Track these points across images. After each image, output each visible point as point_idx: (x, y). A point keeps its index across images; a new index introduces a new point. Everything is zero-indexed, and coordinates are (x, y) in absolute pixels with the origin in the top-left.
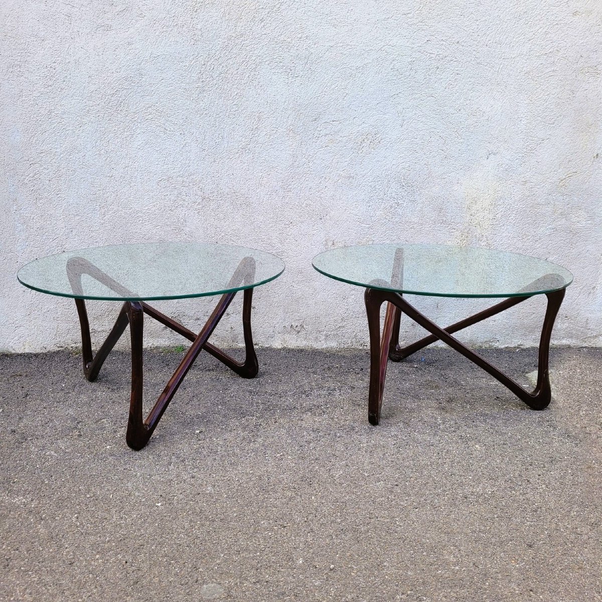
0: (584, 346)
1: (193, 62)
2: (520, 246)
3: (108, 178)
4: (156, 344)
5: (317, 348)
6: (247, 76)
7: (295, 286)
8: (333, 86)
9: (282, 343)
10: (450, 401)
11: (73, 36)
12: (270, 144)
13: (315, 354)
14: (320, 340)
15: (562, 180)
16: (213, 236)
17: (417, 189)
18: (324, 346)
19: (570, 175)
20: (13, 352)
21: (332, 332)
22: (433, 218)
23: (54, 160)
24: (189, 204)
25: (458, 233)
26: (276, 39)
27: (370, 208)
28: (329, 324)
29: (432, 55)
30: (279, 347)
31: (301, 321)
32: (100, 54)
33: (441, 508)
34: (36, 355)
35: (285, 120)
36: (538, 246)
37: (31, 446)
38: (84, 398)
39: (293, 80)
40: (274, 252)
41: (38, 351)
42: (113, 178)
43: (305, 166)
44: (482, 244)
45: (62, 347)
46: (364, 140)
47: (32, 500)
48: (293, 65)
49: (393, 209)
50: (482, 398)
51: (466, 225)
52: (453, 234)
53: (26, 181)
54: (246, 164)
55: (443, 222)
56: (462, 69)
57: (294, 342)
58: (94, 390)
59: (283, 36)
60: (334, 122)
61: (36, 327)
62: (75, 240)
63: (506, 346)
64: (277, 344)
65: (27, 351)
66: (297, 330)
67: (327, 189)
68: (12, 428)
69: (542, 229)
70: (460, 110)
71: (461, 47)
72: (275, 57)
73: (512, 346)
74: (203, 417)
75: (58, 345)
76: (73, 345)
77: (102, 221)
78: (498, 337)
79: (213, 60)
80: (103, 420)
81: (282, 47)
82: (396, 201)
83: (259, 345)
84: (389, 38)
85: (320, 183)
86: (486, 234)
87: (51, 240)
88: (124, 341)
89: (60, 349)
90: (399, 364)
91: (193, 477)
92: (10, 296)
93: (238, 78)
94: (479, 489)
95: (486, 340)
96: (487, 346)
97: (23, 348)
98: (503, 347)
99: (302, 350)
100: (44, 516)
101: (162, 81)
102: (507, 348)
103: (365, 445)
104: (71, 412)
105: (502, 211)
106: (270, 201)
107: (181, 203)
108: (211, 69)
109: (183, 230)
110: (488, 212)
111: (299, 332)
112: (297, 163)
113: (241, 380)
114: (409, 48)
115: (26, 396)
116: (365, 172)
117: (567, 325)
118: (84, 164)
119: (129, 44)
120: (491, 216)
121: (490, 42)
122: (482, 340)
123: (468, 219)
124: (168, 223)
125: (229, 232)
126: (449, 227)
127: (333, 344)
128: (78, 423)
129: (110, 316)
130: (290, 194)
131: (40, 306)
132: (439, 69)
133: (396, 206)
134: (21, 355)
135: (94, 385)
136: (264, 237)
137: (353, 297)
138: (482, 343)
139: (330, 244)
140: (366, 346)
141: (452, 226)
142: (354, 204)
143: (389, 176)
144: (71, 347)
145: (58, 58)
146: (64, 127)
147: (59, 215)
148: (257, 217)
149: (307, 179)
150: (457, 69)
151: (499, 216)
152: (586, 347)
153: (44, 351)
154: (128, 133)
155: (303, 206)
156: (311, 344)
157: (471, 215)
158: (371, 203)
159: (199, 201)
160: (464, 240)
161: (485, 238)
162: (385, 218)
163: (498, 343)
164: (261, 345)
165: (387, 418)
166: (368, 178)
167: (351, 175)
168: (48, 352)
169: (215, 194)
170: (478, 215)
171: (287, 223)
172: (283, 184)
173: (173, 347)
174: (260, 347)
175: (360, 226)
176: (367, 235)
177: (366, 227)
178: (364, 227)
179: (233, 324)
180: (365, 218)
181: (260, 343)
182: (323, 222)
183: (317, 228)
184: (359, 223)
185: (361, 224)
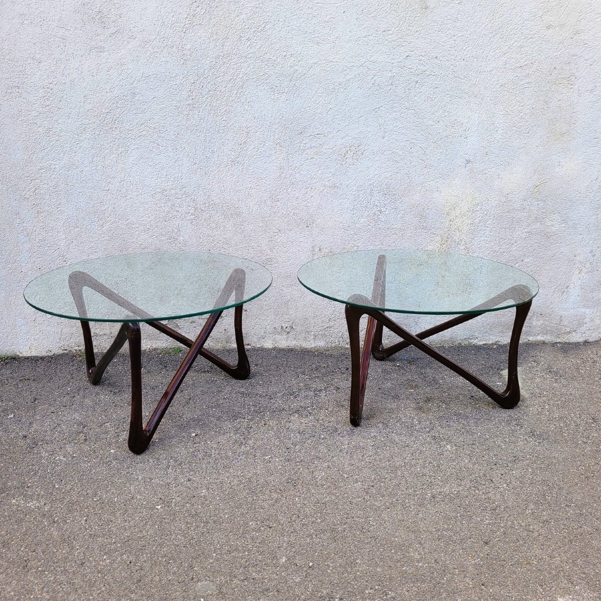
0: (558, 341)
1: (183, 81)
2: (497, 249)
3: (105, 192)
4: (154, 346)
5: (306, 347)
6: (235, 93)
7: (284, 289)
8: (317, 102)
9: (273, 343)
10: (428, 400)
11: (67, 58)
12: (258, 157)
13: (304, 353)
14: (309, 340)
15: (537, 187)
16: (206, 244)
17: (399, 198)
18: (313, 346)
19: (544, 182)
20: (21, 355)
21: (320, 332)
22: (414, 225)
23: (53, 176)
24: (182, 214)
25: (439, 238)
26: (261, 57)
27: (354, 215)
28: (317, 325)
29: (412, 70)
30: (270, 347)
31: (291, 322)
32: (94, 74)
33: (411, 508)
34: (42, 358)
35: (272, 134)
36: (514, 249)
37: (42, 451)
38: (88, 402)
39: (278, 97)
40: (264, 258)
41: (44, 354)
42: (110, 191)
43: (292, 177)
44: (461, 248)
45: (66, 350)
46: (347, 152)
47: (45, 504)
48: (278, 82)
49: (376, 216)
50: (457, 398)
51: (446, 230)
52: (433, 238)
53: (27, 196)
54: (236, 177)
55: (424, 228)
56: (440, 83)
57: (284, 342)
58: (98, 394)
59: (268, 54)
60: (319, 135)
61: (41, 332)
62: (75, 250)
63: (484, 343)
64: (268, 345)
65: (34, 354)
66: (287, 330)
67: (313, 198)
68: (24, 433)
69: (518, 233)
70: (439, 122)
71: (439, 62)
72: (261, 74)
73: (490, 342)
74: (199, 420)
75: (62, 348)
76: (76, 348)
77: (101, 232)
78: (476, 334)
79: (201, 79)
80: (106, 424)
81: (268, 65)
82: (379, 209)
84: (371, 54)
85: (307, 193)
86: (465, 238)
87: (53, 251)
89: (64, 352)
90: (383, 362)
91: (189, 480)
93: (227, 95)
94: (446, 489)
95: (465, 337)
96: (466, 343)
97: (29, 352)
98: (481, 343)
99: (292, 350)
100: (56, 519)
101: (154, 99)
102: (485, 344)
103: (346, 447)
104: (76, 416)
105: (479, 217)
106: (259, 211)
107: (174, 214)
108: (201, 87)
109: (177, 239)
110: (466, 217)
111: (288, 333)
112: (284, 174)
113: (234, 381)
114: (389, 64)
115: (35, 401)
116: (348, 182)
117: (542, 322)
118: (82, 179)
119: (122, 65)
120: (470, 221)
121: (467, 56)
122: (462, 338)
123: (447, 224)
124: (163, 233)
125: (220, 241)
126: (430, 233)
127: (321, 344)
128: (84, 427)
130: (278, 203)
132: (418, 84)
133: (379, 214)
134: (28, 358)
135: (97, 389)
136: (254, 244)
138: (461, 340)
139: (317, 250)
141: (432, 231)
142: (339, 212)
143: (372, 186)
144: (75, 350)
145: (54, 80)
146: (62, 144)
147: (60, 227)
148: (247, 226)
149: (294, 189)
150: (436, 83)
152: (560, 343)
153: (50, 354)
154: (123, 149)
155: (291, 214)
156: (300, 343)
157: (450, 221)
158: (355, 211)
159: (192, 211)
160: (444, 244)
161: (463, 242)
162: (369, 225)
163: (477, 340)
164: (254, 345)
165: (368, 419)
166: (352, 188)
167: (336, 185)
168: (54, 355)
169: (207, 205)
170: (457, 220)
171: (276, 231)
172: (271, 195)
173: (171, 348)
174: (253, 347)
175: (345, 233)
176: (352, 241)
177: (351, 233)
178: (349, 234)
179: (227, 326)
180: (349, 225)
181: (252, 343)
182: (309, 229)
183: (304, 235)
184: (344, 230)
185: (346, 230)
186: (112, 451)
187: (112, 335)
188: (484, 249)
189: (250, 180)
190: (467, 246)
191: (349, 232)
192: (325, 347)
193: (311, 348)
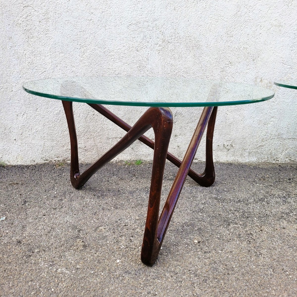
3: (88, 21)
5: (242, 162)
7: (229, 114)
9: (216, 158)
13: (242, 167)
14: (244, 156)
16: (169, 72)
18: (247, 161)
20: (8, 164)
21: (254, 150)
23: (44, 4)
24: (151, 45)
27: (292, 52)
28: (252, 144)
31: (231, 141)
34: (28, 167)
37: (40, 260)
38: (76, 204)
41: (28, 163)
42: (92, 21)
43: (246, 15)
45: (47, 160)
53: (20, 22)
54: (200, 13)
57: (224, 158)
58: (83, 198)
61: (27, 144)
62: (59, 73)
65: (19, 163)
66: (228, 148)
67: (261, 35)
68: (17, 238)
75: (44, 159)
77: (82, 59)
80: (101, 228)
83: (198, 159)
85: (256, 30)
87: (40, 73)
88: (96, 156)
89: (46, 162)
92: (6, 119)
97: (16, 161)
99: (231, 164)
104: (68, 218)
106: (216, 44)
107: (145, 44)
109: (145, 67)
111: (229, 150)
112: (240, 13)
115: (25, 203)
116: (291, 22)
118: (68, 8)
124: (135, 61)
125: (181, 70)
127: (253, 159)
128: (79, 231)
129: (85, 136)
130: (232, 39)
131: (30, 128)
134: (15, 166)
135: (81, 193)
136: (208, 74)
137: (272, 123)
139: (259, 80)
140: (278, 160)
142: (280, 48)
144: (55, 160)
147: (47, 52)
148: (205, 58)
149: (247, 26)
153: (34, 164)
155: (241, 49)
156: (237, 159)
158: (294, 47)
159: (160, 43)
164: (200, 159)
166: (294, 27)
167: (281, 24)
168: (37, 164)
169: (173, 37)
171: (227, 63)
172: (227, 30)
173: (134, 161)
174: (199, 161)
175: (283, 67)
176: (288, 74)
177: (288, 67)
178: (286, 68)
179: (180, 143)
180: (287, 60)
181: (199, 158)
182: (255, 63)
183: (250, 68)
184: (282, 64)
185: (284, 65)
186: (118, 261)
187: (85, 149)
189: (211, 16)
191: (287, 66)
192: (257, 162)
193: (246, 163)
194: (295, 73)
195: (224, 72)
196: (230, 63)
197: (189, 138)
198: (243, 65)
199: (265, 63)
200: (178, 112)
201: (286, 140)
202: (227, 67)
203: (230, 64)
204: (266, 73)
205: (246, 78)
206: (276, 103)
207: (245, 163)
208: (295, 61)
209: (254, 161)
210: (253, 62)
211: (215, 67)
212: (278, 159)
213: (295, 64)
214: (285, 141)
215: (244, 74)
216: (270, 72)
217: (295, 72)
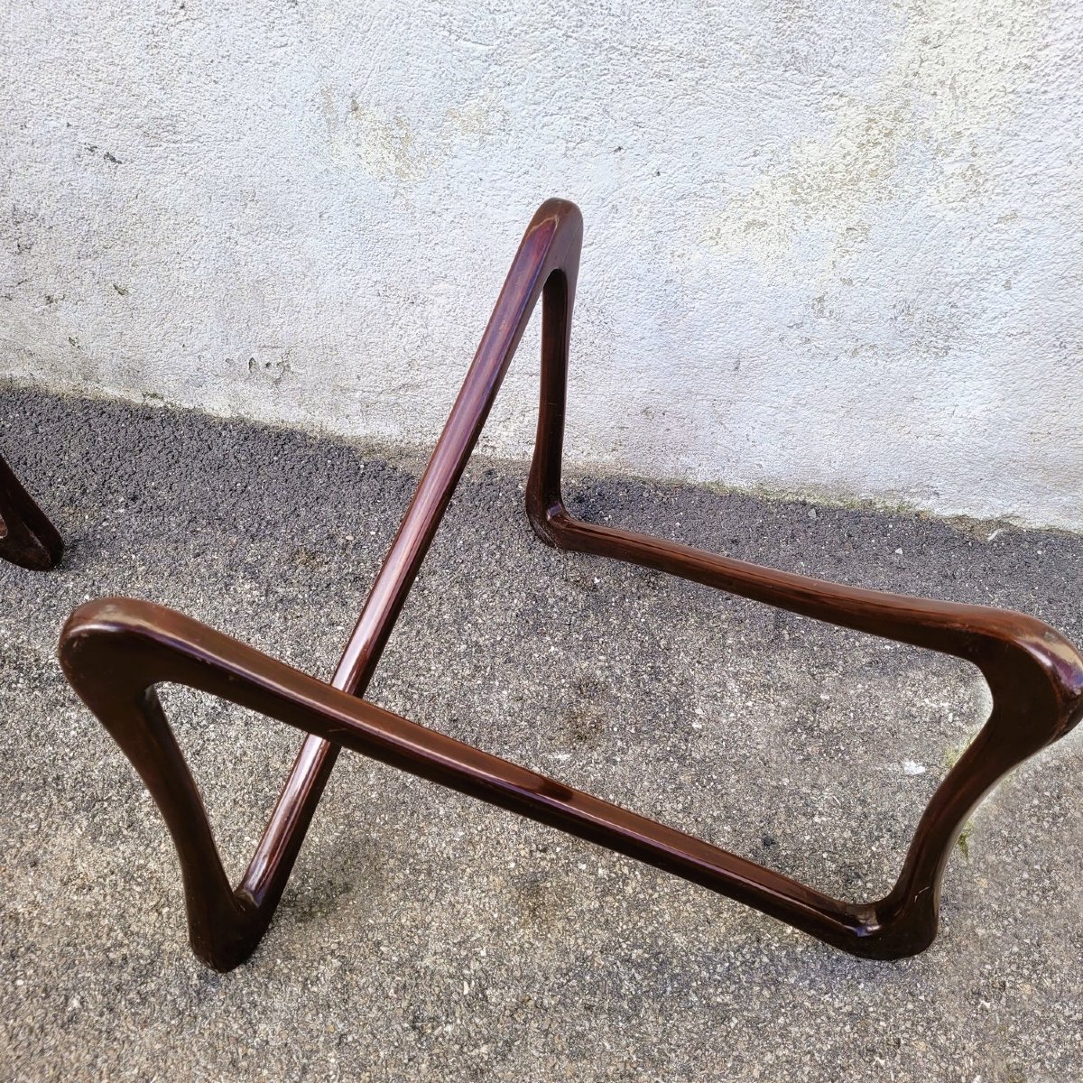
5: (339, 433)
7: (242, 240)
9: (233, 404)
14: (347, 412)
18: (361, 431)
21: (382, 398)
25: (856, 116)
28: (370, 373)
30: (226, 414)
31: (281, 351)
44: (949, 170)
51: (896, 81)
52: (831, 114)
55: (795, 62)
57: (267, 409)
63: (960, 513)
64: (218, 405)
66: (280, 374)
73: (982, 516)
78: (938, 484)
83: (165, 399)
86: (974, 129)
95: (892, 486)
96: (893, 504)
102: (961, 519)
110: (1002, 33)
111: (277, 382)
120: (1015, 53)
122: (880, 486)
123: (907, 56)
126: (818, 87)
137: (441, 301)
138: (877, 493)
139: (343, 106)
141: (830, 82)
151: (1053, 54)
156: (321, 418)
157: (925, 41)
160: (876, 144)
161: (963, 147)
162: (552, 24)
163: (933, 499)
164: (169, 400)
165: (306, 917)
170: (953, 43)
174: (169, 406)
175: (449, 49)
176: (480, 87)
177: (476, 54)
178: (467, 54)
179: (73, 330)
180: (468, 16)
181: (166, 394)
182: (303, 16)
183: (284, 40)
184: (447, 34)
185: (453, 37)
188: (1049, 187)
190: (978, 162)
191: (469, 44)
192: (401, 441)
193: (358, 440)
194: (520, 87)
195: (162, 51)
196: (182, 7)
197: (104, 317)
198: (251, 26)
199: (354, 22)
200: (21, 208)
201: (516, 376)
202: (172, 29)
203: (183, 12)
204: (373, 75)
205: (275, 89)
206: (448, 217)
207: (353, 437)
208: (510, 25)
209: (390, 436)
210: (292, 10)
211: (113, 23)
212: (491, 444)
213: (512, 37)
214: (512, 379)
215: (261, 67)
216: (390, 72)
217: (515, 80)
